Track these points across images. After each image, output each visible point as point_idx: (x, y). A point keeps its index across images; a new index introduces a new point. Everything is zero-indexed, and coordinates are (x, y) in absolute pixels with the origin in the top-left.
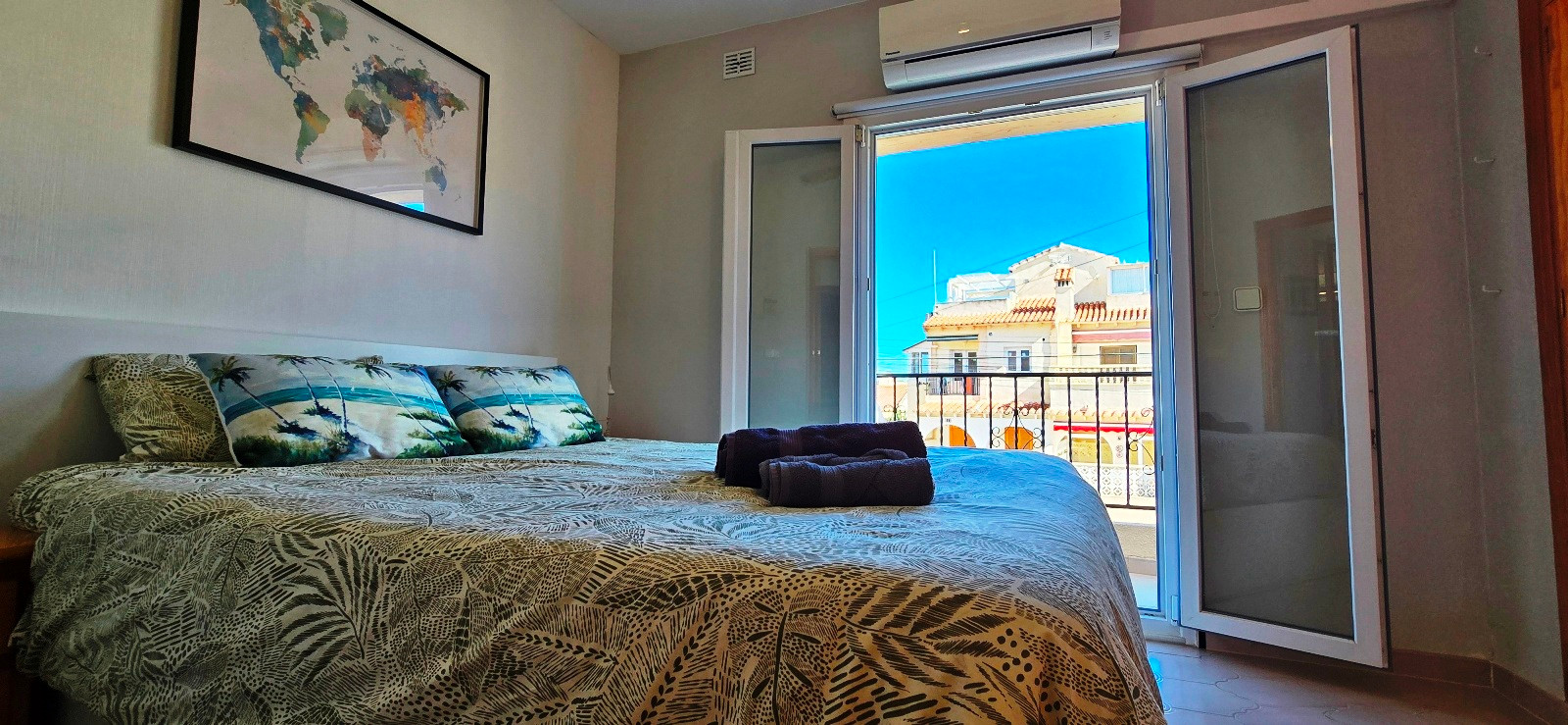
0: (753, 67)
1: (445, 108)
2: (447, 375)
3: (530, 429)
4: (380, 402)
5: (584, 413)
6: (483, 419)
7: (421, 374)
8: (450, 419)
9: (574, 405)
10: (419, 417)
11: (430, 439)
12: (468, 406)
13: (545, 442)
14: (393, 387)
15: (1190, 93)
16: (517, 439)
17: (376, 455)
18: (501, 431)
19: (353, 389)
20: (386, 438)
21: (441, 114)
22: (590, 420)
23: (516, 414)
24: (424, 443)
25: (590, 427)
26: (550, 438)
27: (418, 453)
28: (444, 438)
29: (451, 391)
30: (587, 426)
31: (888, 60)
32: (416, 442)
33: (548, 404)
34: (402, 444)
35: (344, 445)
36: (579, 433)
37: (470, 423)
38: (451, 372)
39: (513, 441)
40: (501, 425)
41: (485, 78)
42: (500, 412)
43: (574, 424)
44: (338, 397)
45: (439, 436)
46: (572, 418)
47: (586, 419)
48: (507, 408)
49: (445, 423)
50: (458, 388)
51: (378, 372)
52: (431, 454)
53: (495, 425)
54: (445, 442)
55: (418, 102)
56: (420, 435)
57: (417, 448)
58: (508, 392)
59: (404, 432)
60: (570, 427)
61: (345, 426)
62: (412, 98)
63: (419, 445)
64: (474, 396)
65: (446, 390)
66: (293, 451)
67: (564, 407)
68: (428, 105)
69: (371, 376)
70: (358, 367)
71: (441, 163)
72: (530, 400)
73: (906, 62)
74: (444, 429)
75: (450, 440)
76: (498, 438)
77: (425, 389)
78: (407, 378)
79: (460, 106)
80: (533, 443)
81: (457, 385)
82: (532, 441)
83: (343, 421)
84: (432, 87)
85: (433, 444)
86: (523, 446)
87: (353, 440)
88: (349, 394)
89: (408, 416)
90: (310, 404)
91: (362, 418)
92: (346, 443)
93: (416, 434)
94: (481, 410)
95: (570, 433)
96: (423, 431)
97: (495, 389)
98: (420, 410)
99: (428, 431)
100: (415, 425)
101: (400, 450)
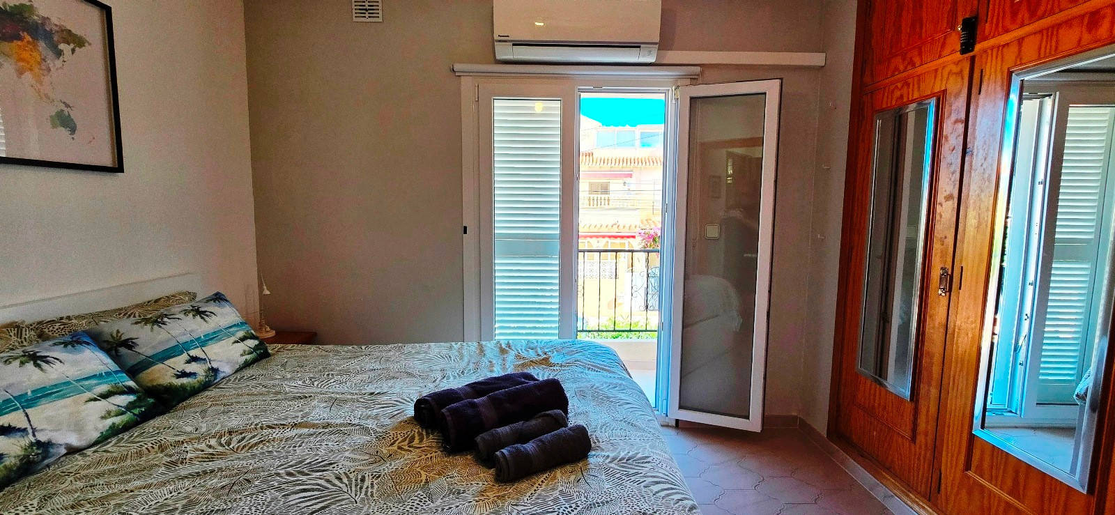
1: (62, 46)
2: (115, 335)
3: (209, 369)
5: (251, 338)
6: (164, 374)
7: (88, 344)
8: (131, 383)
9: (241, 334)
10: (105, 396)
11: (123, 413)
13: (222, 375)
14: (69, 374)
16: (199, 382)
17: (72, 451)
18: (185, 380)
20: (78, 428)
21: (59, 53)
22: (256, 342)
23: (194, 359)
24: (118, 420)
25: (258, 349)
26: (226, 369)
27: (115, 431)
28: (135, 408)
29: (123, 350)
30: (256, 348)
32: (109, 422)
33: (220, 340)
34: (96, 429)
35: (37, 454)
36: (248, 357)
37: (152, 380)
38: (118, 332)
39: (197, 385)
40: (184, 374)
41: (107, 11)
42: (179, 363)
43: (244, 351)
45: (130, 407)
46: (242, 347)
47: (252, 343)
48: (185, 357)
49: (130, 391)
50: (130, 347)
51: (47, 362)
52: (127, 427)
53: (178, 377)
54: (137, 411)
55: (28, 42)
56: (112, 414)
57: (112, 427)
58: (183, 339)
59: (98, 416)
60: (242, 355)
61: (34, 435)
63: (114, 424)
64: (150, 352)
65: (117, 351)
67: (233, 339)
69: (42, 370)
70: (22, 363)
71: (67, 106)
72: (203, 342)
74: (132, 398)
75: (140, 407)
76: (183, 386)
77: (93, 360)
78: (78, 357)
79: (79, 42)
80: (214, 381)
81: (129, 344)
82: (212, 379)
83: (30, 431)
84: (43, 24)
85: (126, 417)
86: (205, 386)
87: (45, 447)
89: (95, 400)
91: (49, 420)
92: (40, 452)
93: (109, 414)
94: (160, 366)
95: (242, 360)
96: (114, 408)
97: (168, 341)
98: (104, 388)
99: (119, 406)
100: (103, 405)
101: (95, 435)
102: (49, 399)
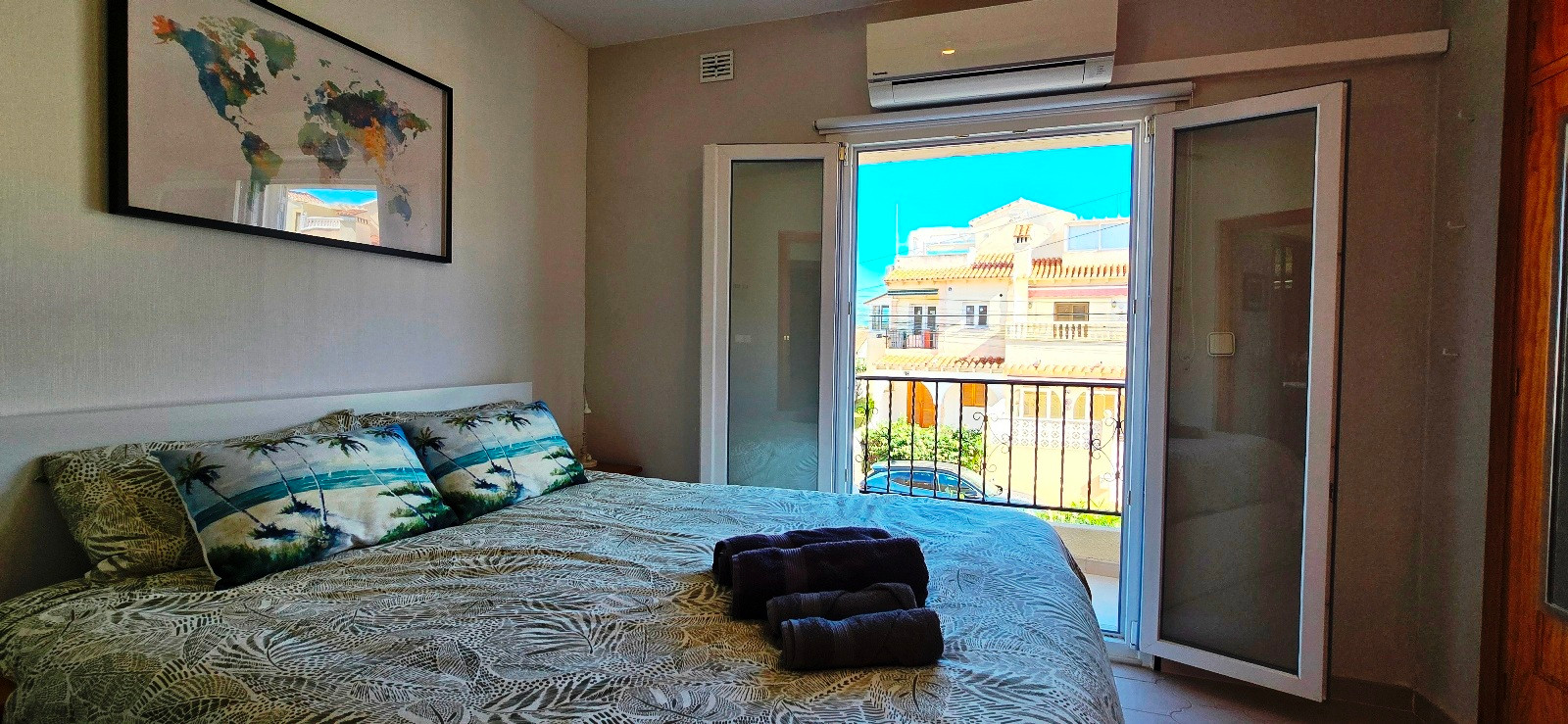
0: (731, 71)
1: (406, 131)
2: (424, 432)
3: (512, 484)
4: (360, 485)
5: (565, 456)
6: (464, 481)
7: (398, 436)
8: (431, 486)
9: (554, 449)
10: (399, 493)
11: (413, 515)
12: (449, 467)
13: (527, 494)
14: (371, 463)
15: (1179, 134)
16: (500, 497)
17: (359, 545)
18: (483, 492)
19: (330, 474)
20: (368, 523)
21: (402, 138)
22: (571, 462)
23: (498, 469)
24: (406, 521)
25: (572, 471)
26: (533, 488)
27: (402, 533)
28: (427, 511)
29: (430, 450)
30: (570, 469)
31: (875, 81)
32: (398, 521)
33: (529, 452)
34: (384, 527)
35: (325, 539)
36: (561, 478)
37: (451, 486)
38: (428, 429)
39: (496, 500)
40: (484, 485)
41: (448, 92)
42: (481, 471)
43: (556, 470)
44: (316, 488)
45: (422, 510)
46: (554, 464)
47: (567, 462)
48: (488, 465)
49: (427, 493)
50: (436, 447)
51: (353, 447)
52: (415, 532)
53: (478, 486)
54: (428, 516)
55: (377, 128)
56: (402, 513)
57: (400, 528)
58: (489, 445)
59: (388, 512)
60: (552, 474)
61: (325, 519)
62: (370, 124)
63: (402, 524)
64: (454, 455)
65: (424, 450)
66: (273, 557)
67: (545, 453)
68: (388, 130)
69: (347, 454)
70: (332, 444)
71: (405, 191)
72: (511, 452)
73: (894, 83)
74: (426, 500)
75: (433, 512)
76: (481, 499)
77: (400, 454)
78: (384, 447)
79: (421, 126)
80: (517, 498)
81: (436, 443)
82: (515, 496)
83: (322, 513)
84: (391, 110)
85: (416, 520)
86: (506, 503)
87: (333, 532)
88: (326, 481)
89: (389, 494)
90: (286, 501)
91: (342, 507)
92: (328, 537)
93: (398, 513)
94: (462, 471)
95: (552, 480)
96: (405, 508)
97: (475, 444)
98: (400, 484)
99: (410, 506)
100: (396, 502)
101: (382, 534)
102: (347, 484)
